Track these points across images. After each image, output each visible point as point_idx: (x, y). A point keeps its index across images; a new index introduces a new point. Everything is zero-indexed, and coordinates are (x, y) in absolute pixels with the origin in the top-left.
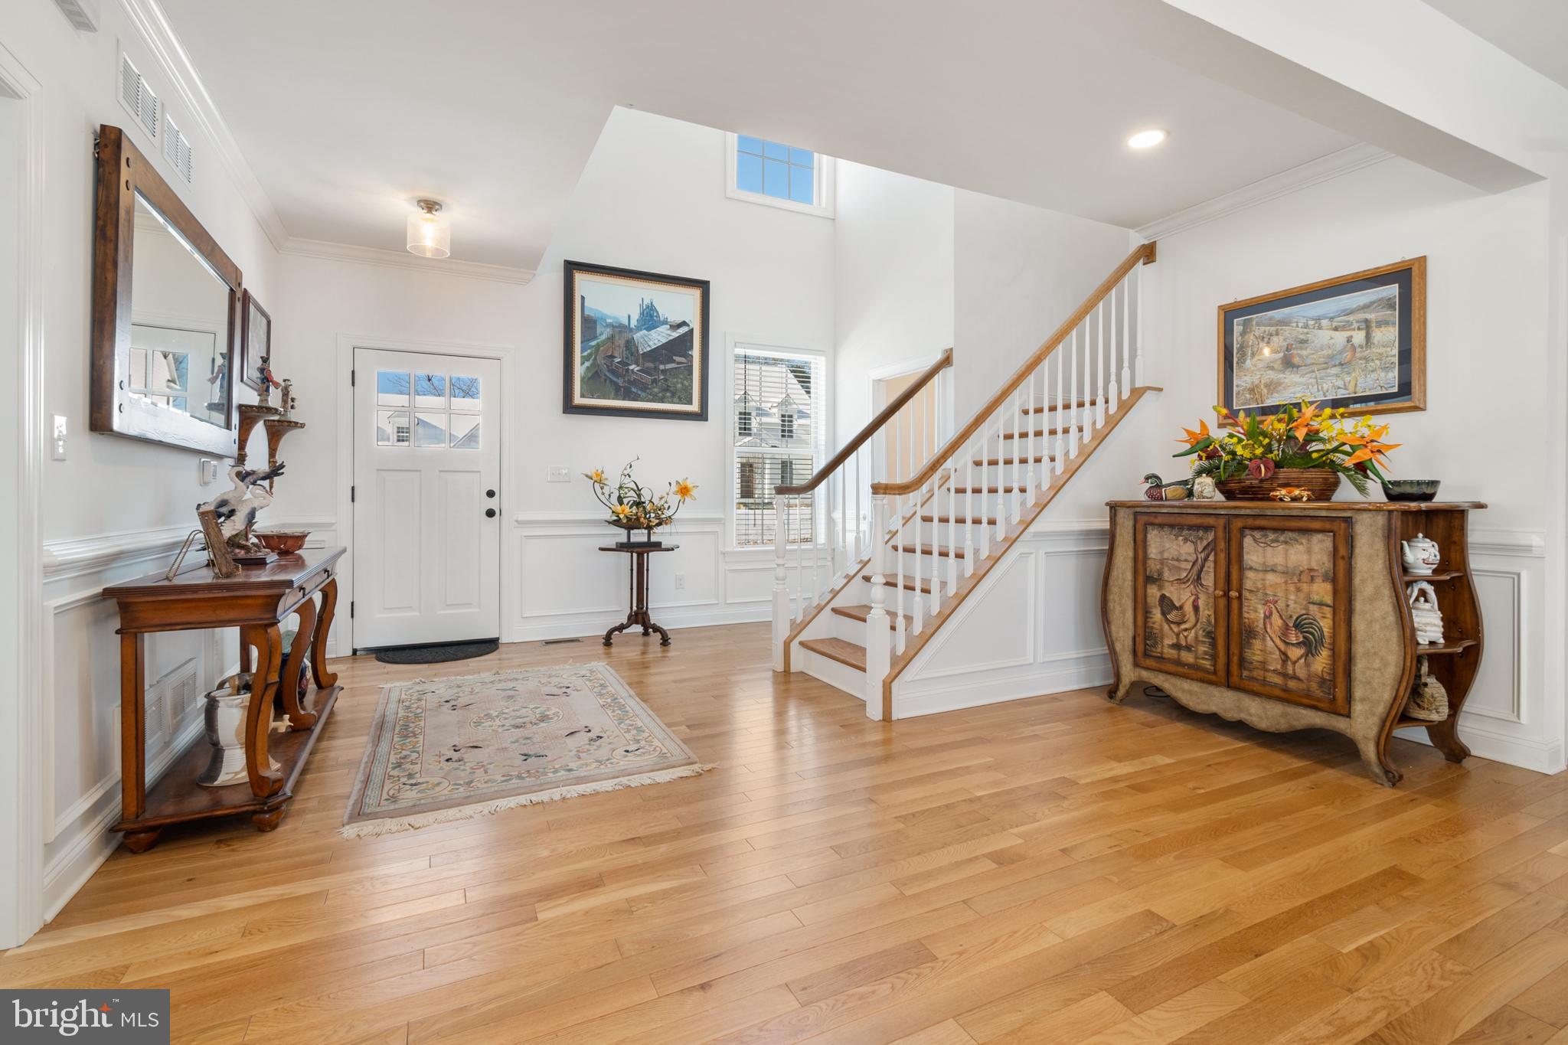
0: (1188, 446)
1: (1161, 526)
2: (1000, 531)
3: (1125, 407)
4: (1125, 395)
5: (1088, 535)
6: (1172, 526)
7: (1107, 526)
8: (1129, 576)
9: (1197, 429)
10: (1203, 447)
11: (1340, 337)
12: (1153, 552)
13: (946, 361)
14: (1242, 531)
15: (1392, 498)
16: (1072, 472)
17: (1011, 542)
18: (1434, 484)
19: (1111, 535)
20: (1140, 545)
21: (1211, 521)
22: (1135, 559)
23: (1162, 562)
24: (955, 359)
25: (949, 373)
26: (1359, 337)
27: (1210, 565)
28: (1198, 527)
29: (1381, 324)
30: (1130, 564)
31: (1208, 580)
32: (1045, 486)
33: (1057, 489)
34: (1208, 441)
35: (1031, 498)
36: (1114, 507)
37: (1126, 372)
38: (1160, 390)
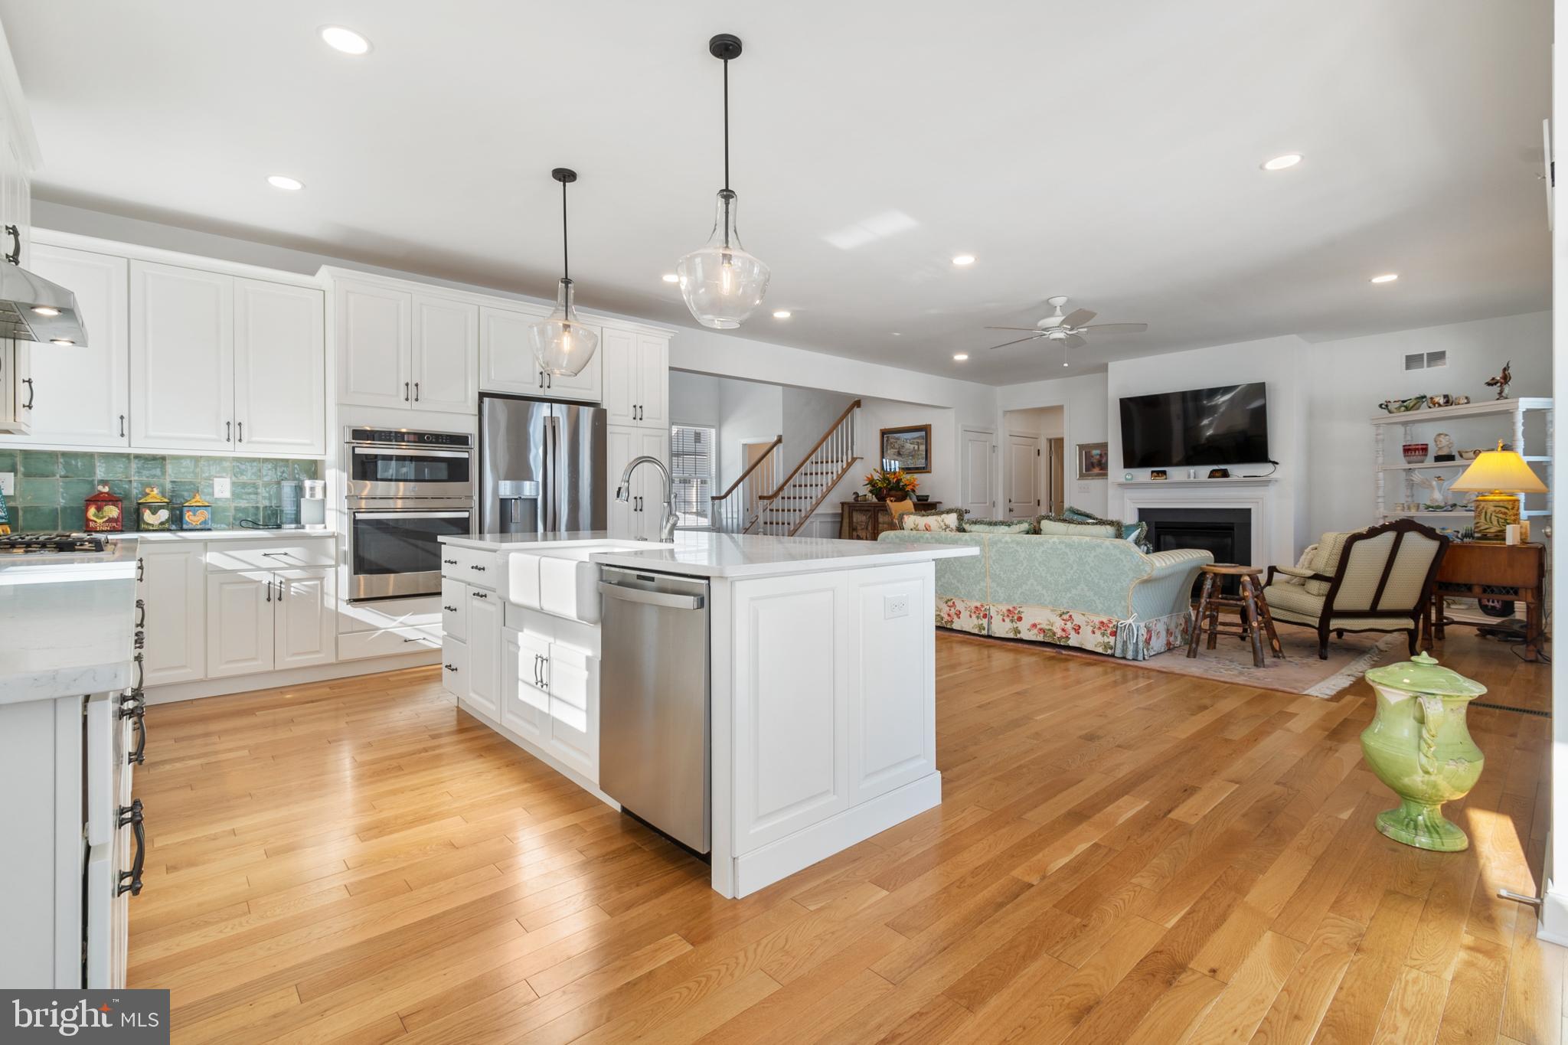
0: (867, 482)
1: (857, 510)
2: (803, 514)
3: (849, 465)
4: (849, 461)
5: (835, 515)
6: (860, 510)
7: (840, 511)
8: (847, 528)
9: (870, 476)
10: (871, 482)
11: (912, 446)
12: (855, 520)
13: (779, 440)
14: (878, 510)
15: (918, 500)
16: (829, 490)
17: (807, 517)
18: (928, 496)
19: (842, 515)
20: (851, 517)
21: (870, 508)
22: (849, 523)
23: (857, 523)
24: (783, 440)
25: (781, 446)
26: (916, 447)
27: (870, 523)
28: (867, 510)
29: (922, 444)
30: (848, 525)
31: (870, 528)
32: (819, 496)
33: (823, 497)
34: (873, 480)
35: (814, 501)
36: (843, 504)
37: (850, 452)
38: (862, 458)
